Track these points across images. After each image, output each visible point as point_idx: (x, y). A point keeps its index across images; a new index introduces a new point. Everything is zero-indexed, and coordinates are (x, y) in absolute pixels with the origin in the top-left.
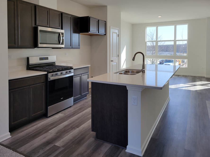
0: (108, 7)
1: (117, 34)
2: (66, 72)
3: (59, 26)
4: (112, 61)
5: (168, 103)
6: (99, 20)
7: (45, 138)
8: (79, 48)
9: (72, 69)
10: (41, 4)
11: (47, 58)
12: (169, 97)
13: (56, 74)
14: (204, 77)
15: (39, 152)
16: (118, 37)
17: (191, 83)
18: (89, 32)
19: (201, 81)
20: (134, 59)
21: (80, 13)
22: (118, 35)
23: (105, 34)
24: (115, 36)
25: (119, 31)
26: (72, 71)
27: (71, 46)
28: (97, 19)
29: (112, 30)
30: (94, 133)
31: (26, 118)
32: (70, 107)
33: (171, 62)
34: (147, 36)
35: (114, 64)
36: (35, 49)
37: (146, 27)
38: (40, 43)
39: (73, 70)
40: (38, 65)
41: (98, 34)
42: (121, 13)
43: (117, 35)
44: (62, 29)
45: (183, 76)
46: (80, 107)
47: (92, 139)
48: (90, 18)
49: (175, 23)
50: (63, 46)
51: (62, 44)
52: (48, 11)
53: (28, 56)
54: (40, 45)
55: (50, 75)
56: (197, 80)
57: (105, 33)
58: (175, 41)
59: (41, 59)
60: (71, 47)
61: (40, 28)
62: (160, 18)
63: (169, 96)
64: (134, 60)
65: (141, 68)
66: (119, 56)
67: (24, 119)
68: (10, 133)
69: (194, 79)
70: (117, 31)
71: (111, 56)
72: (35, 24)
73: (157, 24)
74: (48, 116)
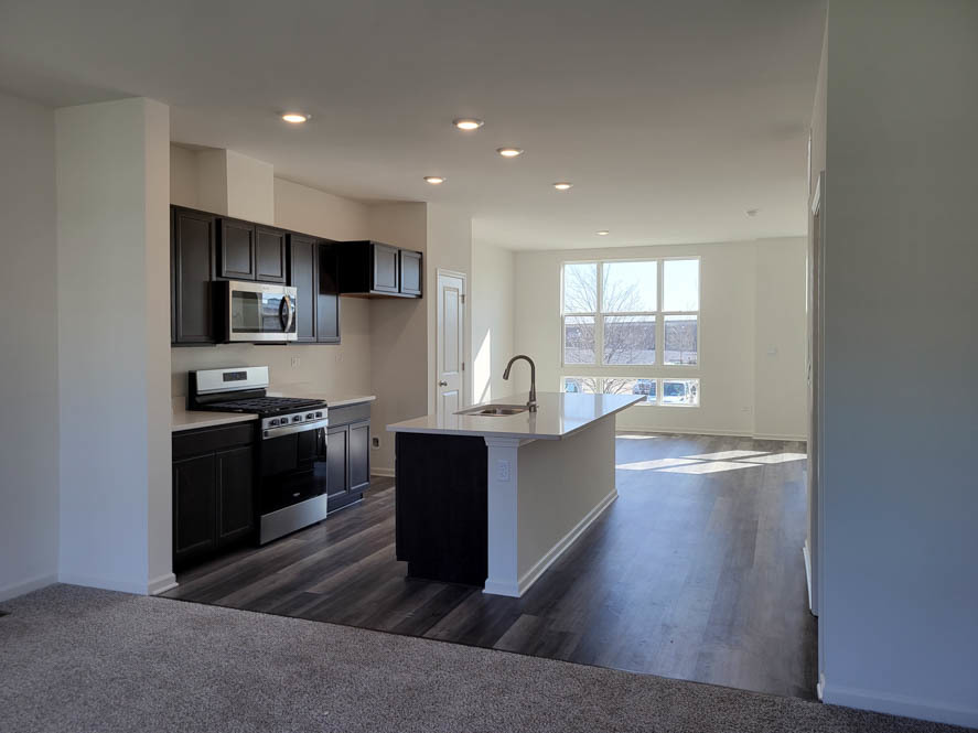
0: (428, 204)
1: (461, 293)
2: (308, 417)
3: (282, 276)
4: (442, 384)
5: (610, 506)
6: (400, 252)
7: (273, 582)
8: (337, 342)
9: (325, 406)
10: (231, 214)
11: (243, 376)
12: (614, 491)
13: (282, 422)
14: (749, 439)
15: (270, 604)
16: (463, 302)
17: (697, 457)
18: (371, 292)
19: (734, 448)
20: (506, 376)
21: (340, 229)
22: (463, 296)
23: (421, 296)
24: (452, 299)
25: (467, 283)
26: (324, 412)
27: (314, 337)
28: (395, 248)
29: (442, 281)
30: (405, 564)
31: (208, 541)
32: (318, 523)
33: (675, 391)
34: (566, 298)
35: (449, 393)
36: (218, 345)
37: (564, 265)
38: (234, 331)
39: (326, 409)
40: (219, 396)
41: (399, 295)
42: (473, 221)
43: (460, 298)
44: (288, 284)
45: (686, 436)
46: (349, 523)
47: (399, 579)
48: (373, 246)
49: (660, 253)
50: (293, 337)
51: (292, 330)
52: (250, 233)
53: (192, 369)
54: (233, 336)
55: (266, 422)
56: (724, 446)
57: (419, 293)
58: (660, 314)
59: (227, 377)
60: (314, 339)
61: (234, 286)
62: (603, 239)
63: (617, 487)
64: (507, 378)
65: (525, 401)
66: (465, 368)
67: (203, 543)
68: (173, 575)
69: (715, 443)
70: (458, 284)
71: (440, 368)
72: (219, 273)
73: (600, 256)
74: (262, 543)
